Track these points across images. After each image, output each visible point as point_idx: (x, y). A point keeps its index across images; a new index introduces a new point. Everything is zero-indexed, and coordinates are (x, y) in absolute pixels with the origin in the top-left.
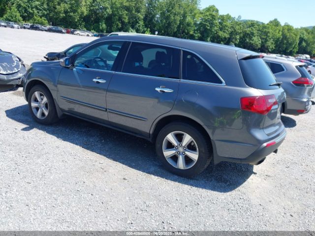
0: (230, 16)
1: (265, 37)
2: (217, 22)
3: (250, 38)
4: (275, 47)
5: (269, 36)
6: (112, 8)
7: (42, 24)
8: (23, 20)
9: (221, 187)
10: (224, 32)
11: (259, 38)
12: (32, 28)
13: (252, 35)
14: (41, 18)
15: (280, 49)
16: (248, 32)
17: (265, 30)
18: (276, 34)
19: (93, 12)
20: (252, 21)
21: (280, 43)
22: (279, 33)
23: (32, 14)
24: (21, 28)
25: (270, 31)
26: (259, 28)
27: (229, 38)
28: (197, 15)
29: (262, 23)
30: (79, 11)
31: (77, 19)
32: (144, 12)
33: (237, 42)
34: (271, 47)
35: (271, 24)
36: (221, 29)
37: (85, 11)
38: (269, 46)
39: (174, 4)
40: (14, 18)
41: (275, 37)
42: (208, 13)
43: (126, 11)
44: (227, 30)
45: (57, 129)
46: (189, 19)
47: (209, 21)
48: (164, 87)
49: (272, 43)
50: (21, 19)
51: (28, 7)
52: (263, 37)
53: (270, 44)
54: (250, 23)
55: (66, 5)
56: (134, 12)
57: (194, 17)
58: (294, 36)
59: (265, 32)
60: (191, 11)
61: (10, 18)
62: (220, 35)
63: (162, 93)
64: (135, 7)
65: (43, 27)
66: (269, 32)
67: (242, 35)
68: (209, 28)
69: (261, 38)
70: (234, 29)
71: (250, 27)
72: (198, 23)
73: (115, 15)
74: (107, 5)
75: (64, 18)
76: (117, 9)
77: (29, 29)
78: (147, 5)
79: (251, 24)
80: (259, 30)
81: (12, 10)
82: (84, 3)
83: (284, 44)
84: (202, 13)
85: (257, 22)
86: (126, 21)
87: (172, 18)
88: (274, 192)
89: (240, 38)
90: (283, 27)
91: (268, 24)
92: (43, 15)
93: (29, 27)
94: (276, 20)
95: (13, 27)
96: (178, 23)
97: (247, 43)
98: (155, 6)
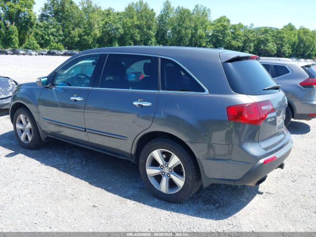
0: (242, 25)
1: (280, 42)
2: (229, 31)
3: (265, 45)
4: (292, 51)
5: (285, 41)
6: (124, 28)
7: (58, 49)
8: (41, 47)
9: (208, 210)
10: (237, 41)
11: (274, 43)
12: (49, 53)
13: (267, 41)
14: (57, 43)
15: (298, 53)
16: (262, 39)
17: (279, 35)
18: (291, 38)
19: (106, 33)
20: (265, 28)
21: (297, 47)
22: (294, 37)
23: (49, 41)
24: (39, 55)
25: (286, 35)
26: (273, 34)
27: (243, 47)
28: (209, 27)
29: (276, 28)
30: (92, 33)
31: (91, 41)
32: (155, 28)
33: (251, 50)
34: (288, 52)
35: (286, 29)
36: (234, 39)
37: (98, 33)
38: (286, 51)
39: (185, 19)
40: (32, 46)
41: (291, 42)
42: (219, 24)
43: (138, 29)
44: (240, 39)
45: (40, 152)
46: (200, 32)
47: (221, 32)
48: (142, 100)
49: (289, 48)
50: (38, 46)
51: (45, 34)
52: (278, 42)
53: (287, 49)
54: (263, 30)
55: (80, 29)
56: (145, 30)
57: (205, 29)
58: (311, 38)
59: (280, 37)
60: (202, 23)
61: (28, 46)
62: (233, 44)
63: (140, 107)
64: (146, 25)
65: (59, 52)
66: (284, 37)
67: (256, 42)
68: (221, 38)
69: (276, 44)
70: (248, 37)
71: (263, 33)
72: (210, 34)
73: (127, 35)
74: (119, 26)
75: (79, 42)
76: (129, 28)
77: (46, 55)
78: (158, 22)
79: (265, 30)
80: (273, 36)
81: (30, 38)
82: (96, 26)
83: (301, 48)
84: (213, 25)
85: (271, 28)
86: (138, 39)
87: (184, 31)
88: (274, 213)
89: (255, 46)
90: (298, 31)
91: (282, 29)
92: (59, 41)
93: (46, 53)
94: (290, 24)
95: (31, 54)
96: (190, 36)
97: (262, 50)
98: (166, 22)
